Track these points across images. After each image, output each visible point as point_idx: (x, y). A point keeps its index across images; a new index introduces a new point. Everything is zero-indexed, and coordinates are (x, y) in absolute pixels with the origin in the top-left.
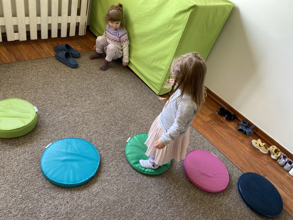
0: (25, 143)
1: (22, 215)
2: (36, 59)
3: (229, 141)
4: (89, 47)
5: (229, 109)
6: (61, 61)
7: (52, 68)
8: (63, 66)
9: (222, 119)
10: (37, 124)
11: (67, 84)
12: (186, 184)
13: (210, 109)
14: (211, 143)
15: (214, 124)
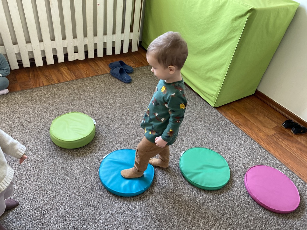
0: (85, 153)
1: (84, 220)
2: (93, 77)
3: (298, 157)
4: (141, 63)
5: (298, 121)
6: (115, 77)
7: (108, 84)
8: (118, 81)
9: (289, 132)
10: (95, 136)
11: (122, 98)
12: (248, 201)
13: (274, 121)
14: (277, 159)
15: (279, 138)
